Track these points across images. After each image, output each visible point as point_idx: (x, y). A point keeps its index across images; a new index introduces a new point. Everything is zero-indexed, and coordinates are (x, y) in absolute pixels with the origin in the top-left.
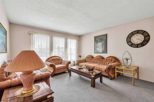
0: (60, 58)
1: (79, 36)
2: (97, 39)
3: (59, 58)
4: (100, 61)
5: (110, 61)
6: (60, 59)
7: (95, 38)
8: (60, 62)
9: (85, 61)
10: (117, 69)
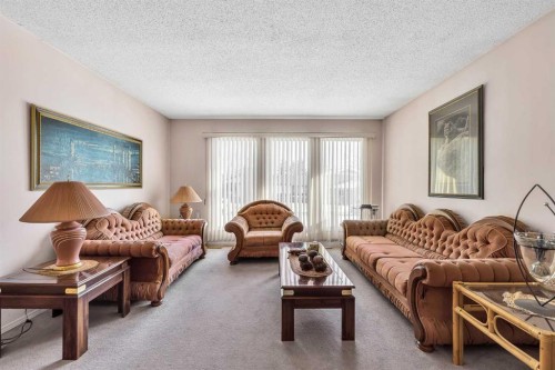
0: (282, 209)
1: (381, 121)
2: (440, 123)
3: (277, 207)
4: (433, 239)
5: (478, 244)
6: (279, 213)
7: (433, 117)
8: (277, 222)
9: (382, 231)
10: (466, 301)
